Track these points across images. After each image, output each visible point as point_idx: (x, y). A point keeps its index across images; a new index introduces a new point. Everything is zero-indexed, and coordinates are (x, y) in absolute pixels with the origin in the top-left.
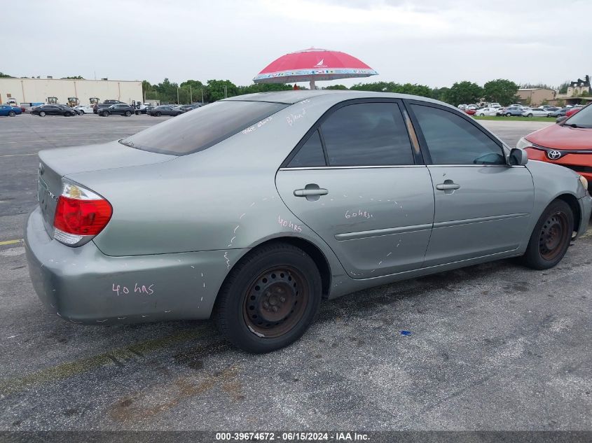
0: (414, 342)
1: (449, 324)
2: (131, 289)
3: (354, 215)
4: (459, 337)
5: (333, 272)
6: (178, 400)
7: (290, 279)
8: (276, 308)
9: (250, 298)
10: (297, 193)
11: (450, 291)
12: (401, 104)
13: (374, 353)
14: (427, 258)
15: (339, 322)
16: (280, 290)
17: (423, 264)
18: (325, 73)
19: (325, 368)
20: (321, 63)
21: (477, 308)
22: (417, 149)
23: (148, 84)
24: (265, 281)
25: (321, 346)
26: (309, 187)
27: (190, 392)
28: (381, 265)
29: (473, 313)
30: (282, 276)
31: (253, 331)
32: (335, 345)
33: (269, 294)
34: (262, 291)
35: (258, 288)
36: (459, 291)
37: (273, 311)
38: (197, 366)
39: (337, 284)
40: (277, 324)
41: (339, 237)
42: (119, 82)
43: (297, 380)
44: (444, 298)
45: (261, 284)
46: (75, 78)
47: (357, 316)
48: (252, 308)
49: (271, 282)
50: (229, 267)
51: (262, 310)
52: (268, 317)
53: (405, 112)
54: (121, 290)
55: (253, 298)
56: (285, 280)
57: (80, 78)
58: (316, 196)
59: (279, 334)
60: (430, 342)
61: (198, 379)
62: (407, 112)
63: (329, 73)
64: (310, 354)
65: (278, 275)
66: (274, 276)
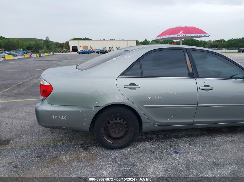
0: (177, 157)
1: (200, 152)
2: (58, 117)
3: (153, 97)
4: (200, 158)
5: (143, 121)
6: (71, 160)
7: (123, 121)
8: (117, 132)
9: (106, 126)
10: (125, 87)
11: (213, 137)
12: (185, 50)
13: (156, 158)
14: (195, 120)
15: (150, 143)
16: (119, 125)
17: (193, 123)
18: (183, 36)
19: (131, 160)
20: (181, 32)
21: (222, 147)
22: (191, 70)
23: (138, 41)
24: (112, 120)
25: (136, 151)
26: (131, 84)
27: (78, 158)
28: (169, 120)
29: (217, 149)
30: (120, 119)
31: (107, 140)
32: (142, 152)
33: (114, 126)
34: (110, 124)
35: (109, 123)
36: (217, 138)
37: (116, 133)
38: (86, 149)
39: (146, 126)
40: (118, 139)
41: (145, 106)
42: (127, 41)
43: (117, 162)
44: (207, 140)
45: (110, 121)
46: (113, 40)
47: (160, 141)
48: (107, 130)
49: (114, 121)
50: (95, 113)
51: (111, 132)
52: (114, 135)
53: (186, 54)
54: (55, 117)
55: (107, 127)
56: (121, 121)
57: (114, 40)
58: (135, 88)
59: (119, 143)
60: (185, 158)
61: (83, 154)
62: (188, 54)
63: (184, 36)
64: (129, 153)
65: (118, 119)
66: (116, 119)
